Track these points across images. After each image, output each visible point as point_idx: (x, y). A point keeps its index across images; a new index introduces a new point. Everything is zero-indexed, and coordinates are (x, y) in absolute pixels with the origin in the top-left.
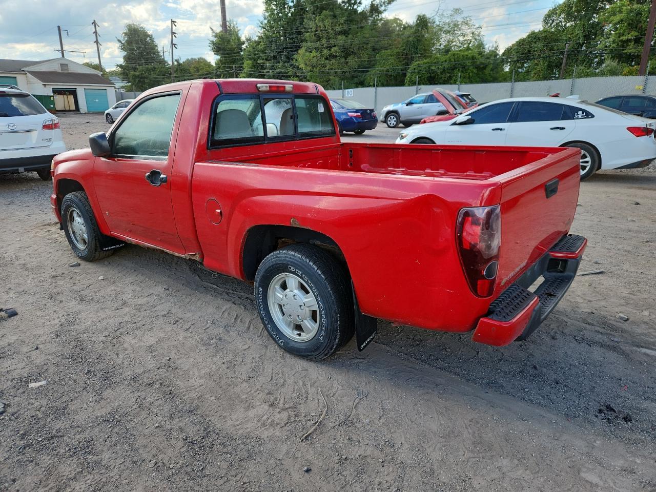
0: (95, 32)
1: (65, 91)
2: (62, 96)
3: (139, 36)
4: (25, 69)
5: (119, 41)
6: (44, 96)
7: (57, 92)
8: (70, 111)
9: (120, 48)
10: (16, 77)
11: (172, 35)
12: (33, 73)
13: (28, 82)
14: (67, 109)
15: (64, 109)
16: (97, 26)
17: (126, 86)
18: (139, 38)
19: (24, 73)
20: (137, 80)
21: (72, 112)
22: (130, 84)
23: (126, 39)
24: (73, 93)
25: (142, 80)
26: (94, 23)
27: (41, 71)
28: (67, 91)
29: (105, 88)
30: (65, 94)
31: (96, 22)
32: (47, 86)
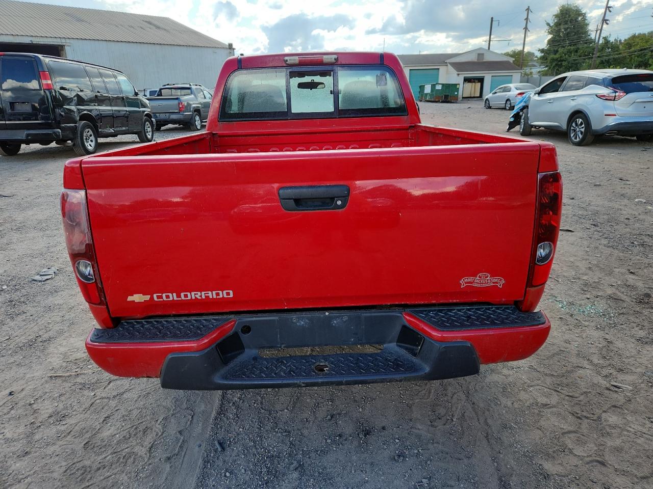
0: (527, 19)
1: (474, 79)
2: (471, 84)
3: (569, 16)
4: (447, 61)
5: (548, 24)
6: (452, 84)
7: (467, 80)
8: (474, 97)
9: (547, 31)
10: (438, 69)
11: (606, 10)
12: (454, 65)
13: (447, 72)
14: (472, 96)
15: (469, 96)
16: (530, 11)
17: (542, 71)
18: (570, 19)
19: (445, 64)
20: (554, 64)
21: (475, 99)
22: (546, 69)
23: (556, 21)
24: (481, 80)
25: (559, 63)
26: (528, 9)
27: (461, 61)
28: (476, 79)
29: (511, 74)
30: (474, 82)
31: (530, 8)
32: (460, 75)
